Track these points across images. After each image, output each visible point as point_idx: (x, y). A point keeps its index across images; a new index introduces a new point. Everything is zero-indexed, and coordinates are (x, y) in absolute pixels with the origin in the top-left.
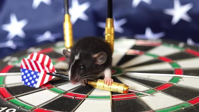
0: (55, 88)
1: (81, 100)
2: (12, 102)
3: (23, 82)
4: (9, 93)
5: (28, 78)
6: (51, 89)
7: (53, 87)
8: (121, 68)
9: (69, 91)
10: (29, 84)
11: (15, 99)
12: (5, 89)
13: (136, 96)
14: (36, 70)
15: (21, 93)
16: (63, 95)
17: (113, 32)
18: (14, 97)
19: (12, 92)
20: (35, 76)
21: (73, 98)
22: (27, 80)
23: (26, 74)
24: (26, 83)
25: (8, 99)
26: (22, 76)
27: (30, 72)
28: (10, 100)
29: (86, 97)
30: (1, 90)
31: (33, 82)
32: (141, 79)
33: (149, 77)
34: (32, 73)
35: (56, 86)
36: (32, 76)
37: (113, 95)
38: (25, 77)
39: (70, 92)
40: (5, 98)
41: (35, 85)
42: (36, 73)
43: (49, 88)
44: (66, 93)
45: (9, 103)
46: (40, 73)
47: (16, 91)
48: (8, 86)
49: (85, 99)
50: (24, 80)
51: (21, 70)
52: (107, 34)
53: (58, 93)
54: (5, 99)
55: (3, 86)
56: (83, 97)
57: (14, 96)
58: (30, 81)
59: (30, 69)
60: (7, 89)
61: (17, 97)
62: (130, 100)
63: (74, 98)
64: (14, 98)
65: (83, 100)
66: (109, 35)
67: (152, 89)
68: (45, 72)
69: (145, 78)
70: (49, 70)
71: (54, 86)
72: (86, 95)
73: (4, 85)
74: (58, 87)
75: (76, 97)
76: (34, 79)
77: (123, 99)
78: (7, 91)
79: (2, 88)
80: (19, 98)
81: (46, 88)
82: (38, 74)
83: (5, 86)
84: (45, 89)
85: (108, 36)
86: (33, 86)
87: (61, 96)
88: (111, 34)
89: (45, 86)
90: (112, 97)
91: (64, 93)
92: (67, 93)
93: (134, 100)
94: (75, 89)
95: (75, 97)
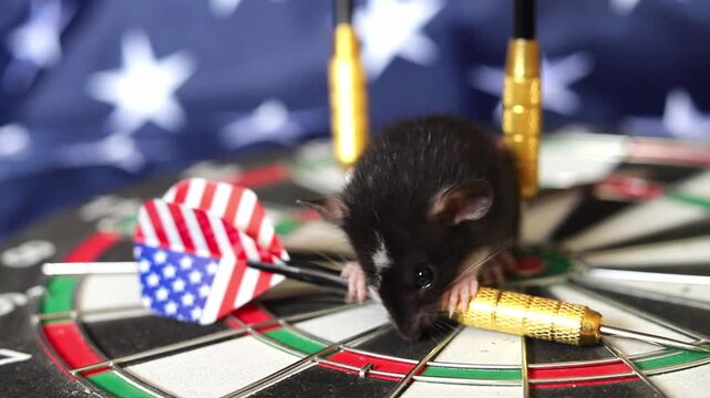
0: (287, 330)
1: (393, 383)
2: (99, 386)
3: (147, 302)
4: (93, 347)
5: (166, 283)
6: (271, 333)
7: (278, 325)
8: (569, 253)
9: (344, 342)
10: (171, 308)
11: (115, 372)
12: (77, 330)
13: (634, 373)
14: (203, 251)
15: (141, 347)
16: (318, 361)
17: (534, 100)
18: (111, 364)
19: (104, 343)
20: (195, 277)
21: (362, 374)
22: (162, 294)
23: (157, 269)
24: (158, 305)
25: (83, 374)
26: (143, 277)
27: (173, 259)
28: (94, 377)
29: (419, 373)
30: (61, 332)
31: (188, 300)
32: (655, 297)
33: (687, 290)
34: (186, 263)
35: (291, 323)
36: (182, 274)
37: (533, 363)
38: (153, 280)
39: (351, 348)
40: (73, 368)
41: (196, 314)
42: (200, 264)
43: (259, 330)
44: (330, 351)
45: (87, 391)
46: (217, 261)
47: (122, 341)
48: (90, 319)
49: (412, 381)
50: (149, 291)
51: (138, 252)
52: (511, 107)
53: (296, 349)
54: (73, 373)
55: (68, 318)
56: (408, 370)
57: (110, 357)
58: (175, 297)
59: (177, 246)
60: (88, 329)
61: (121, 366)
62: (607, 387)
63: (367, 374)
64: (110, 368)
65: (404, 384)
66: (519, 109)
67: (703, 340)
68: (242, 256)
69: (668, 296)
70: (259, 248)
71: (281, 321)
72: (417, 362)
73: (74, 314)
74: (300, 326)
75: (377, 368)
76: (192, 288)
77: (576, 382)
78: (82, 338)
79: (66, 328)
80: (133, 369)
81: (249, 330)
82: (212, 268)
83: (81, 315)
84: (245, 334)
85: (516, 116)
86: (189, 316)
87: (308, 365)
88: (527, 105)
89: (246, 322)
90: (531, 373)
91: (324, 354)
92: (335, 351)
93: (625, 387)
94: (372, 336)
95: (372, 368)
